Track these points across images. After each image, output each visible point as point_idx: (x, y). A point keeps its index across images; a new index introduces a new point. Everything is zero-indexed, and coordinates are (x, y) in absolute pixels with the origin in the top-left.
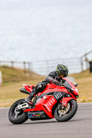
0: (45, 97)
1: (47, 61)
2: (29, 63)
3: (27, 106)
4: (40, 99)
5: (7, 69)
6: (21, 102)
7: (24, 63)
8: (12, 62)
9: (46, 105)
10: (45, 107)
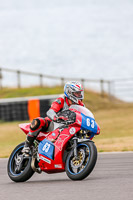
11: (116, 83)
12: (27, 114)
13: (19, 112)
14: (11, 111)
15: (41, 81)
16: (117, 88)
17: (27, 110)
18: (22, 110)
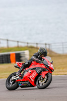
0: (30, 71)
1: (63, 43)
2: (49, 44)
3: (18, 77)
4: (27, 73)
5: (33, 49)
6: (14, 74)
7: (46, 44)
8: (37, 44)
9: (30, 77)
10: (30, 78)
11: (53, 45)
12: (10, 60)
13: (6, 59)
14: (2, 58)
15: (18, 44)
16: (53, 47)
17: (10, 58)
18: (7, 58)
